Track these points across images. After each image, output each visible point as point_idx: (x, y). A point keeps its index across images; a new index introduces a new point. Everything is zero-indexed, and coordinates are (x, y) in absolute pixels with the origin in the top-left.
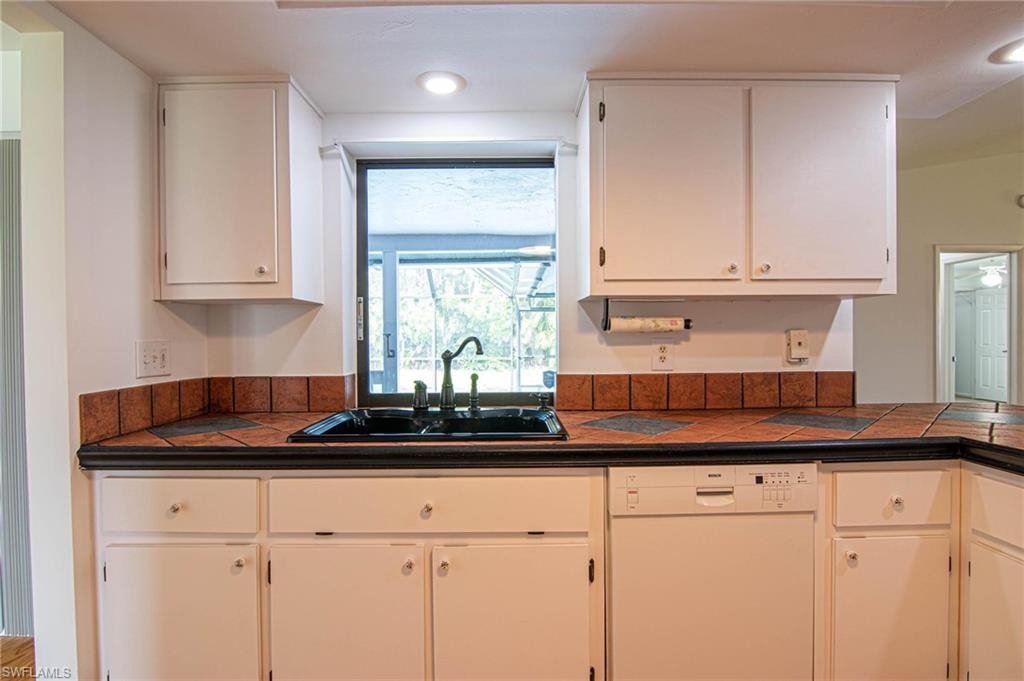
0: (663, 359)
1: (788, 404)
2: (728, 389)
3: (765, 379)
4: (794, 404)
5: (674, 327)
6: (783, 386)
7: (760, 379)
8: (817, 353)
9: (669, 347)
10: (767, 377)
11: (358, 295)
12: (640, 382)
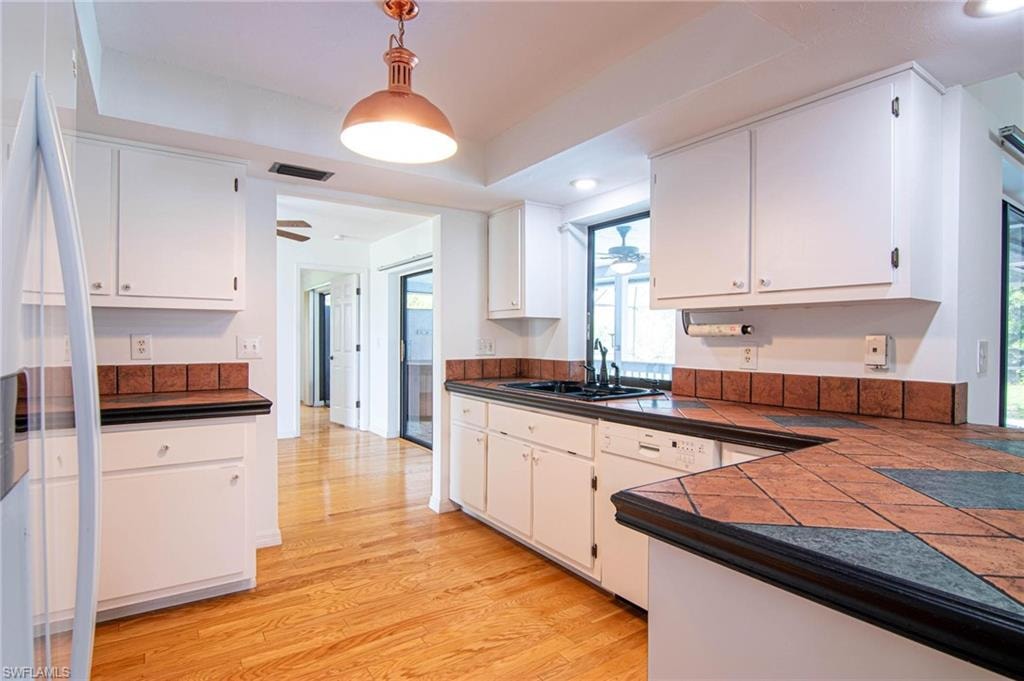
0: (748, 359)
1: (869, 412)
2: (804, 390)
3: (844, 384)
4: (875, 412)
5: (733, 332)
6: (862, 393)
7: (838, 384)
8: (908, 360)
9: (753, 349)
10: (845, 383)
11: (588, 311)
12: (729, 378)
